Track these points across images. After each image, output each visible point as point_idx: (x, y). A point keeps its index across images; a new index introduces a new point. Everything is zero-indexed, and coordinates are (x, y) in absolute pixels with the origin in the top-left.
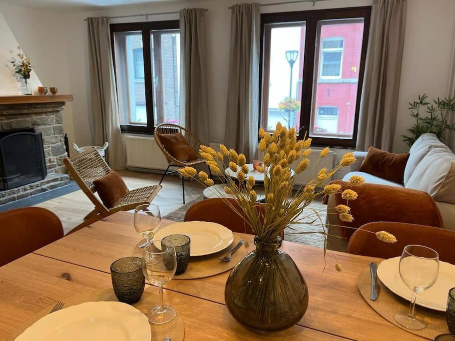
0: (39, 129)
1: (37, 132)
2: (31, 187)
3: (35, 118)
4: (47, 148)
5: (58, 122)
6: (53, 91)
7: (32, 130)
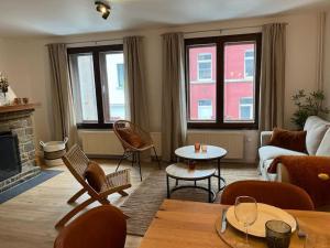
0: (15, 131)
1: (14, 134)
2: (13, 180)
3: (12, 123)
4: (22, 146)
5: (29, 125)
6: (26, 100)
7: (10, 133)
